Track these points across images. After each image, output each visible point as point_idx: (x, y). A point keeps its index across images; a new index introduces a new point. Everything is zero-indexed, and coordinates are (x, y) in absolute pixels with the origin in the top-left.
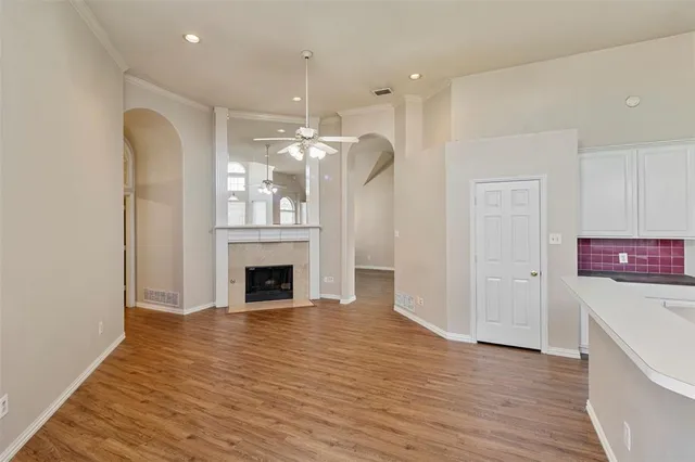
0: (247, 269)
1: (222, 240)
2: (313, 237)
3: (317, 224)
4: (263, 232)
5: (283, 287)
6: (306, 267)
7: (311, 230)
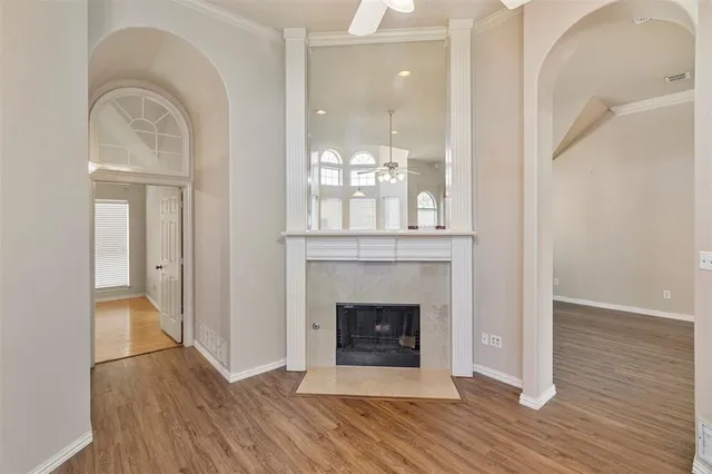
0: (339, 307)
1: (296, 255)
2: (460, 254)
3: (467, 229)
4: (364, 243)
5: (401, 342)
6: (445, 312)
7: (454, 241)
